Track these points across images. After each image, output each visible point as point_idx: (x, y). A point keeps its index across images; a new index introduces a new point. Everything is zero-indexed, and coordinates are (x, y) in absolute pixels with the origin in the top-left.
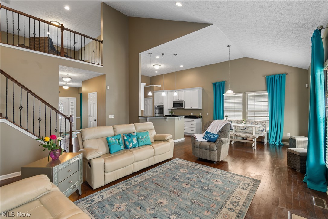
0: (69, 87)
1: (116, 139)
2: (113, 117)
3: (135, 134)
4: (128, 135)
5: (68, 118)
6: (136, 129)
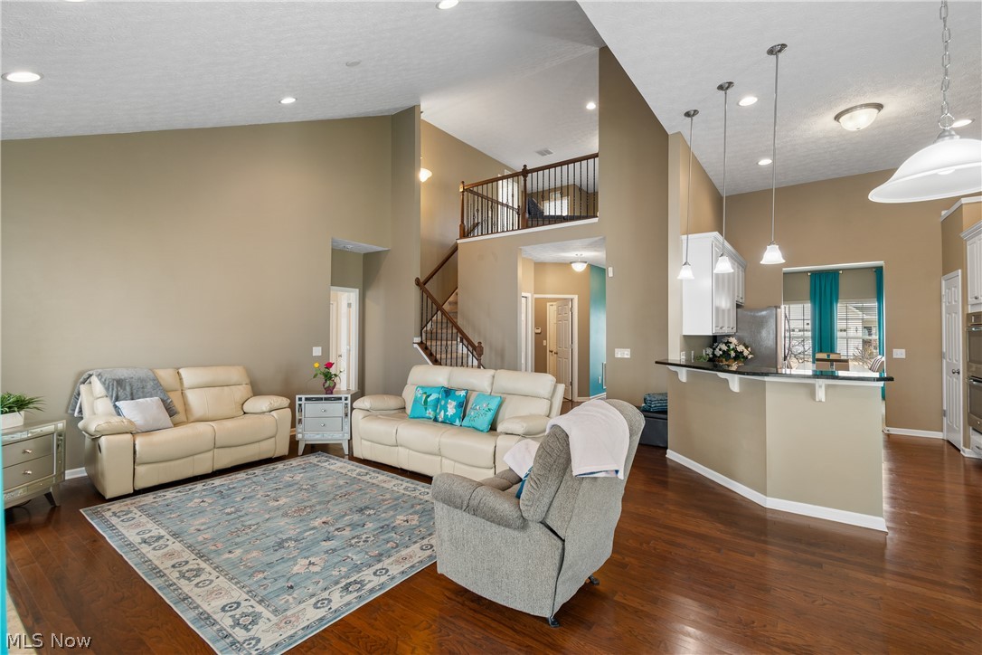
0: (585, 265)
1: (425, 393)
2: (626, 357)
3: (463, 393)
4: (448, 392)
5: (474, 348)
6: (492, 384)
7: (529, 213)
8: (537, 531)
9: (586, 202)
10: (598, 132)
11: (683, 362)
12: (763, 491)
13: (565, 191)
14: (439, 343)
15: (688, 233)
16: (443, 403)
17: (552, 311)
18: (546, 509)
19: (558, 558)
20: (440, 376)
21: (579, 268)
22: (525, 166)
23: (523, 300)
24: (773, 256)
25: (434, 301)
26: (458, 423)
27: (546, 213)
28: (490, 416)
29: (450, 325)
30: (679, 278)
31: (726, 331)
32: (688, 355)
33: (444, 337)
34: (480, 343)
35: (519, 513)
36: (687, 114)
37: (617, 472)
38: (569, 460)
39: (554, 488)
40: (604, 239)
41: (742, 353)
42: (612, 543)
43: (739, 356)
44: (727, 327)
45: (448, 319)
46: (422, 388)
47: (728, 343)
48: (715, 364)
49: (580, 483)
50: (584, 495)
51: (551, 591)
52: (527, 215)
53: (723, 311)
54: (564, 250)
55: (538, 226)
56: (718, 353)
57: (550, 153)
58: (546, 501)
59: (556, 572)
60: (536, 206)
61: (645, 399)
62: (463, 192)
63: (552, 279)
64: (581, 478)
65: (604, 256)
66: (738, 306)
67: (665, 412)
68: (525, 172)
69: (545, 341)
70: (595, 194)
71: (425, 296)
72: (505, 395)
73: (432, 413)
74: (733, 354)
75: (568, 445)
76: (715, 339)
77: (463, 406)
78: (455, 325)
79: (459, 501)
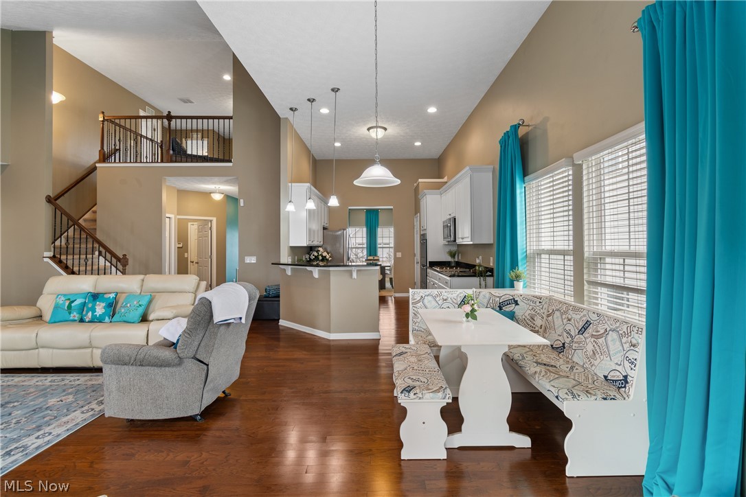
0: (223, 195)
1: (68, 300)
2: (253, 262)
3: (112, 296)
4: (95, 296)
5: (118, 259)
6: (142, 286)
7: (173, 150)
8: (190, 364)
9: (222, 149)
10: (232, 96)
11: (290, 263)
12: (329, 331)
13: (205, 134)
14: (76, 257)
15: (291, 182)
16: (90, 305)
17: (193, 230)
18: (196, 349)
19: (204, 376)
20: (84, 284)
21: (217, 197)
22: (169, 112)
23: (167, 220)
24: (334, 202)
25: (69, 218)
26: (107, 319)
27: (189, 152)
28: (140, 311)
29: (90, 240)
30: (286, 210)
31: (315, 243)
32: (293, 259)
33: (83, 251)
34: (125, 255)
35: (177, 355)
36: (291, 109)
37: (241, 318)
38: (211, 316)
39: (202, 335)
40: (237, 178)
41: (325, 257)
42: (239, 369)
43: (324, 259)
44: (317, 241)
45: (87, 234)
46: (65, 295)
47: (318, 251)
48: (309, 263)
49: (219, 328)
50: (221, 336)
51: (199, 398)
52: (171, 152)
53: (314, 231)
54: (204, 183)
55: (181, 162)
56: (312, 257)
57: (191, 102)
58: (196, 343)
59: (203, 384)
60: (180, 145)
61: (266, 289)
62: (103, 121)
63: (193, 204)
64: (220, 325)
65: (237, 190)
66: (324, 229)
67: (279, 297)
68: (169, 117)
69: (186, 254)
70: (230, 140)
71: (58, 213)
72: (154, 294)
73: (77, 316)
74: (320, 258)
75: (211, 307)
76: (311, 249)
77: (113, 307)
78: (96, 240)
79: (127, 358)
